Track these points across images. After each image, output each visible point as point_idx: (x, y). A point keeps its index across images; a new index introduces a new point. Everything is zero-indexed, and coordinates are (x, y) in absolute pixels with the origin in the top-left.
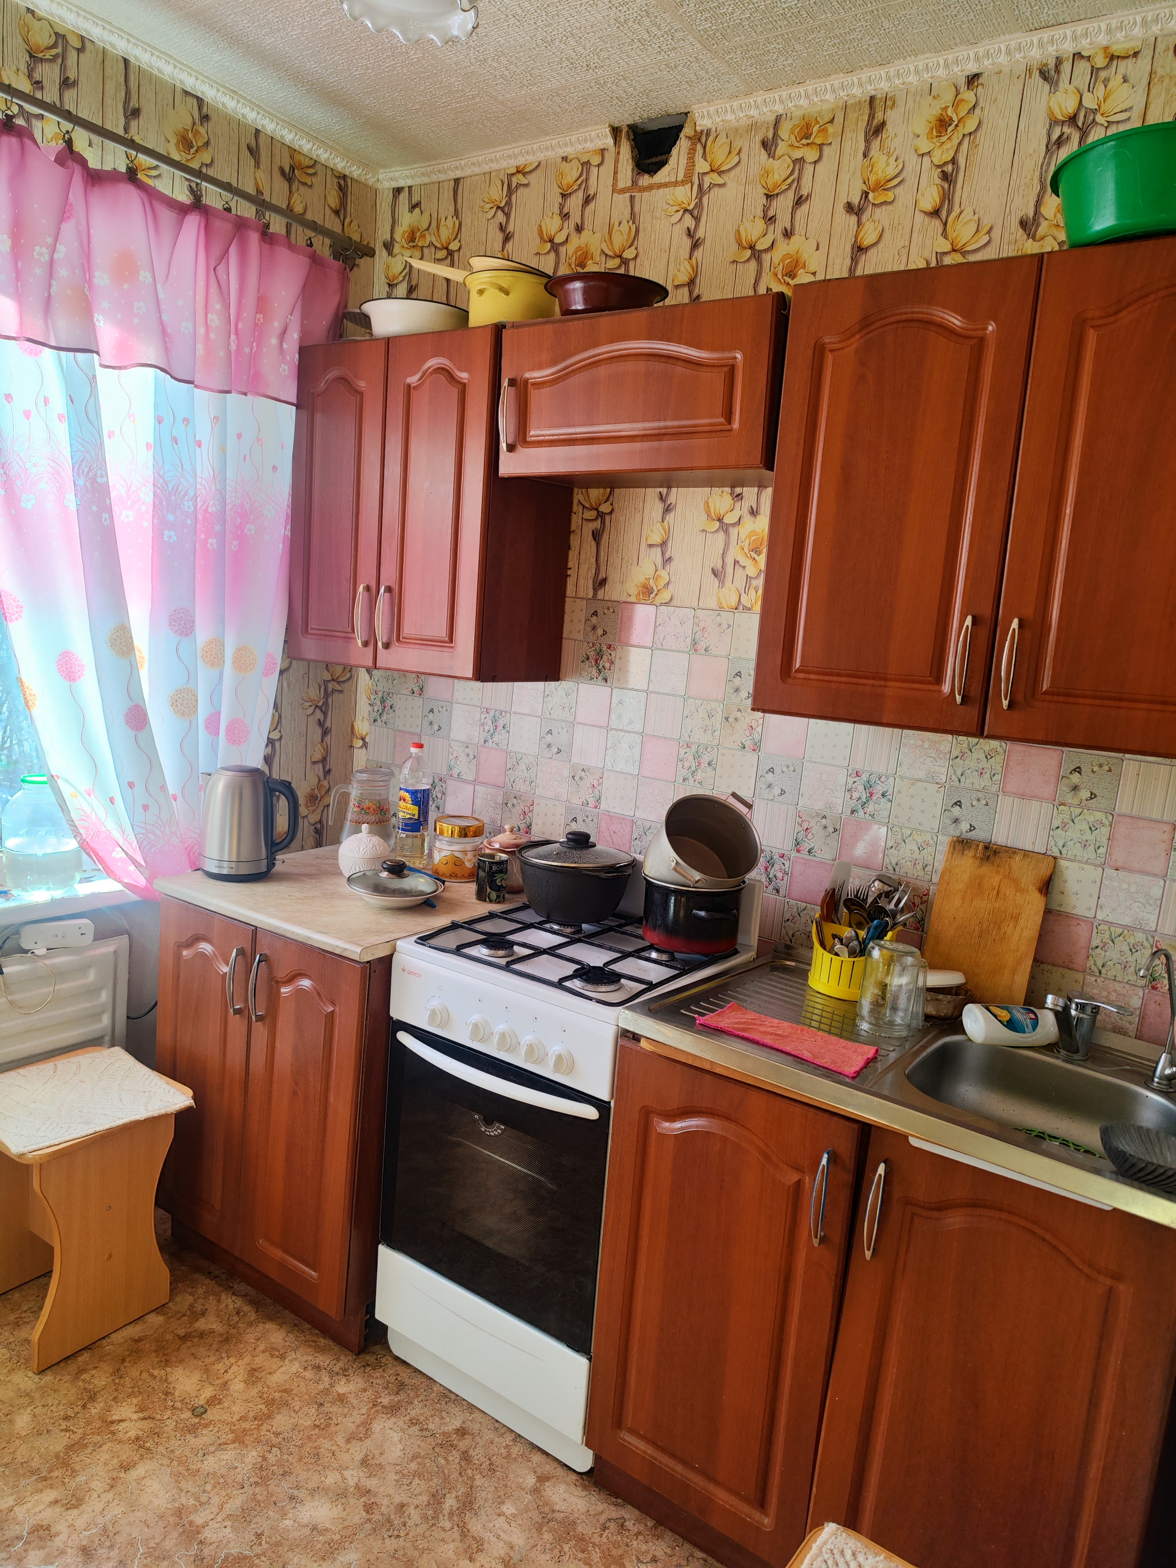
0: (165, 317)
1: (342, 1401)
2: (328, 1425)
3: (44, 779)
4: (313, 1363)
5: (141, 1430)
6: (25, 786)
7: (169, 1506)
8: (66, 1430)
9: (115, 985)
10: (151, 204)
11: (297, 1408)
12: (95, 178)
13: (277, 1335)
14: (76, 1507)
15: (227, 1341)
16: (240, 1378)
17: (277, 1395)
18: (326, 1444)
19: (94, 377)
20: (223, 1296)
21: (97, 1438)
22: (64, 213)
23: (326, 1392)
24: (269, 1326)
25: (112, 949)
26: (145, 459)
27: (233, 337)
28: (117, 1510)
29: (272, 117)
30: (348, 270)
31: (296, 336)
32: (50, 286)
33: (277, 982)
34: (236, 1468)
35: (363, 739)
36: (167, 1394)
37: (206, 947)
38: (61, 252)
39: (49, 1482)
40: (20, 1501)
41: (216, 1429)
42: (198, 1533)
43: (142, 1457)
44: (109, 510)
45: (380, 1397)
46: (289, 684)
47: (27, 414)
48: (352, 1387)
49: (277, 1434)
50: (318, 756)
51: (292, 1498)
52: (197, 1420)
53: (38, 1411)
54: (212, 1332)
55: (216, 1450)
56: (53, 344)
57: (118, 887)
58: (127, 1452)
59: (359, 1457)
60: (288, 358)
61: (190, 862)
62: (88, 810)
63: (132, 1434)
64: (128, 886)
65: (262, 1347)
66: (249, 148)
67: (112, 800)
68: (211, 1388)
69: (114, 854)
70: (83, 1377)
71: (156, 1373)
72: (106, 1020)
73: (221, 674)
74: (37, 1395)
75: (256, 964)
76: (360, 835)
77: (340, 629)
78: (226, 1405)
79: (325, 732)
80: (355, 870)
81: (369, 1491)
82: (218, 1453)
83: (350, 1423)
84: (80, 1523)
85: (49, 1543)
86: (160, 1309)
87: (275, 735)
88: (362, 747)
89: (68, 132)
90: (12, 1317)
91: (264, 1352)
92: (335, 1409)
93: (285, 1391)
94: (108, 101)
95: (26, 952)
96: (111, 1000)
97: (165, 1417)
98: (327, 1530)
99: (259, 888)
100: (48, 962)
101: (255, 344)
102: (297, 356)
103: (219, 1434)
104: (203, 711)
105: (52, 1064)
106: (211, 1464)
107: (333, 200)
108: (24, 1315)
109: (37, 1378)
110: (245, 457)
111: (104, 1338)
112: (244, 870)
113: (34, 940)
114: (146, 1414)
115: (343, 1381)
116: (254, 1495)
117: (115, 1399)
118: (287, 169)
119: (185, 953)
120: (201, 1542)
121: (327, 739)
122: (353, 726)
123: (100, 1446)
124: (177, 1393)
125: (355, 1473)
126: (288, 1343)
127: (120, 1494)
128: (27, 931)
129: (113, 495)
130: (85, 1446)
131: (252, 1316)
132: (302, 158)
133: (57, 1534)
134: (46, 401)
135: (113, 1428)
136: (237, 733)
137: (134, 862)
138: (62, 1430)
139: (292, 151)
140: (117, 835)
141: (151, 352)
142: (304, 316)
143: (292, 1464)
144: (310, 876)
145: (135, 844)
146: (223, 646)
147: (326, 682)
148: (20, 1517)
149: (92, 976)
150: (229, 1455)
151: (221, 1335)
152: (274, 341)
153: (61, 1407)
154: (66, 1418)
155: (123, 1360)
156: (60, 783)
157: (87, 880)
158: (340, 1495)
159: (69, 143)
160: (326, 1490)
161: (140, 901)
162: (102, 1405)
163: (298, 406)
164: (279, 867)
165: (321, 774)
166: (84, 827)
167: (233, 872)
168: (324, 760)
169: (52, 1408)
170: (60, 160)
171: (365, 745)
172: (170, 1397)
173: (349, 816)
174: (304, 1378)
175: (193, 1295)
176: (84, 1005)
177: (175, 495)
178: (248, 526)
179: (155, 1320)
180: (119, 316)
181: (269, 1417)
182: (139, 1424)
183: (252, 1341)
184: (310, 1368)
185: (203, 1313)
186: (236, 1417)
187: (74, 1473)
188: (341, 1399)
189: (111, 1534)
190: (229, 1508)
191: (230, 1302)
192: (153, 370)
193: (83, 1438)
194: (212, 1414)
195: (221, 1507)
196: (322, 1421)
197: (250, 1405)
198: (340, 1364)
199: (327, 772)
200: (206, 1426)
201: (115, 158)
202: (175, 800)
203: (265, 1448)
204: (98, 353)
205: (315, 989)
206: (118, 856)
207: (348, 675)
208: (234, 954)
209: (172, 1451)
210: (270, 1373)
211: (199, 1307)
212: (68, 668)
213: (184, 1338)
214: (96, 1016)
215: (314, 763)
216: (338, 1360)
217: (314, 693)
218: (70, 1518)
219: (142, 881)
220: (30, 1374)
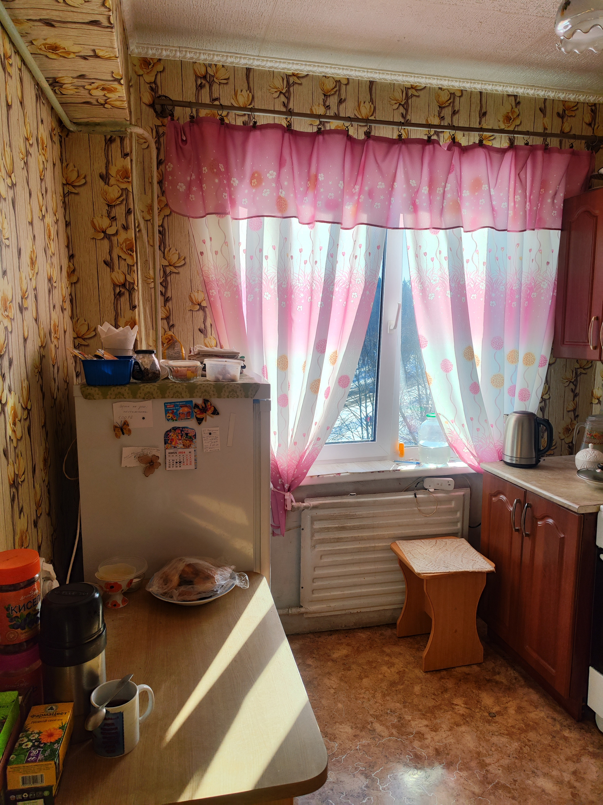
0: (494, 203)
1: (566, 740)
2: (556, 748)
3: (435, 415)
4: (552, 716)
5: (465, 712)
6: (428, 418)
7: (474, 749)
8: (434, 699)
9: (463, 510)
10: (489, 153)
11: (541, 733)
12: (464, 150)
13: (535, 697)
14: (435, 731)
15: (509, 689)
16: (513, 708)
17: (531, 723)
18: (554, 756)
19: (461, 238)
20: (509, 669)
21: (446, 708)
22: (450, 170)
23: (558, 732)
24: (531, 690)
25: (462, 493)
26: (482, 269)
27: (528, 204)
28: (452, 741)
29: (552, 90)
30: (594, 153)
31: (562, 195)
32: (443, 203)
33: (536, 519)
34: (507, 747)
35: (598, 399)
36: (478, 702)
37: (503, 497)
38: (449, 186)
39: (426, 717)
40: (413, 719)
41: (499, 726)
42: (486, 766)
43: (464, 724)
44: (465, 295)
45: (588, 746)
46: (554, 371)
47: (432, 260)
48: (572, 735)
49: (529, 741)
50: (571, 408)
51: (533, 772)
52: (491, 718)
53: (423, 687)
54: (502, 683)
55: (498, 735)
56: (444, 227)
57: (466, 465)
58: (458, 719)
59: (572, 769)
60: (557, 207)
61: (499, 457)
62: (453, 429)
63: (461, 712)
64: (470, 465)
65: (526, 699)
66: (540, 109)
67: (463, 425)
68: (499, 707)
69: (464, 450)
70: (443, 680)
71: (474, 691)
72: (459, 525)
73: (516, 367)
74: (424, 681)
75: (525, 508)
76: (587, 449)
77: (581, 341)
78: (505, 717)
79: (575, 396)
80: (584, 467)
81: (575, 787)
82: (499, 737)
83: (569, 751)
84: (436, 738)
85: (423, 741)
86: (479, 664)
87: (546, 397)
88: (597, 403)
89: (453, 135)
90: (416, 646)
91: (526, 701)
92: (561, 742)
93: (535, 723)
94: (472, 114)
95: (426, 489)
96: (461, 516)
97: (476, 711)
98: (550, 794)
99: (531, 472)
100: (435, 495)
101: (539, 204)
102: (562, 205)
103: (501, 729)
104: (507, 385)
105: (435, 540)
106: (495, 739)
107: (588, 119)
108: (421, 647)
109: (424, 674)
110: (533, 260)
111: (453, 668)
112: (523, 462)
113: (430, 485)
114: (468, 706)
115: (568, 731)
116: (514, 762)
117: (455, 695)
118: (561, 112)
119: (493, 499)
120: (487, 771)
121: (577, 399)
122: (592, 392)
123: (447, 711)
124: (482, 703)
125: (569, 775)
126: (540, 702)
127: (454, 734)
128: (427, 480)
129: (467, 288)
130: (441, 709)
131: (522, 682)
132: (569, 104)
133: (427, 739)
134: (440, 252)
135: (453, 706)
136: (525, 395)
137: (472, 454)
138: (432, 698)
139: (564, 102)
140: (465, 442)
141: (488, 221)
142: (567, 184)
143: (535, 757)
144: (560, 469)
145: (473, 446)
146: (518, 353)
147: (576, 369)
148: (413, 726)
149: (453, 504)
150: (504, 740)
151: (506, 686)
152: (549, 201)
153: (433, 689)
154: (434, 694)
155: (460, 680)
156: (441, 417)
157: (453, 461)
158: (559, 782)
159: (453, 139)
160: (552, 777)
161: (475, 473)
162: (449, 695)
163: (562, 230)
164: (542, 462)
165: (573, 417)
166: (450, 437)
167: (518, 463)
168: (574, 410)
169: (429, 688)
170: (449, 149)
171: (599, 402)
172: (479, 704)
173: (585, 439)
174: (546, 721)
175: (495, 664)
176: (449, 517)
177: (496, 284)
178: (533, 294)
179: (476, 668)
180: (473, 208)
181: (526, 731)
182: (465, 709)
183: (521, 693)
184: (550, 717)
185: (499, 673)
186: (509, 725)
187: (435, 718)
188: (566, 739)
189: (448, 749)
190: (502, 762)
191: (512, 673)
192: (487, 229)
193: (441, 704)
194: (498, 718)
195: (498, 760)
196: (554, 744)
197: (517, 722)
198: (567, 722)
199: (576, 417)
200: (495, 723)
201: (474, 138)
202: (492, 427)
203: (522, 744)
204: (462, 227)
205: (555, 525)
206: (466, 451)
207: (590, 365)
208: (515, 502)
209: (478, 727)
210: (529, 712)
211: (497, 670)
212: (445, 367)
213: (489, 681)
214: (455, 523)
215: (569, 411)
216: (566, 720)
217: (569, 375)
218: (432, 735)
219: (476, 464)
220: (422, 671)
